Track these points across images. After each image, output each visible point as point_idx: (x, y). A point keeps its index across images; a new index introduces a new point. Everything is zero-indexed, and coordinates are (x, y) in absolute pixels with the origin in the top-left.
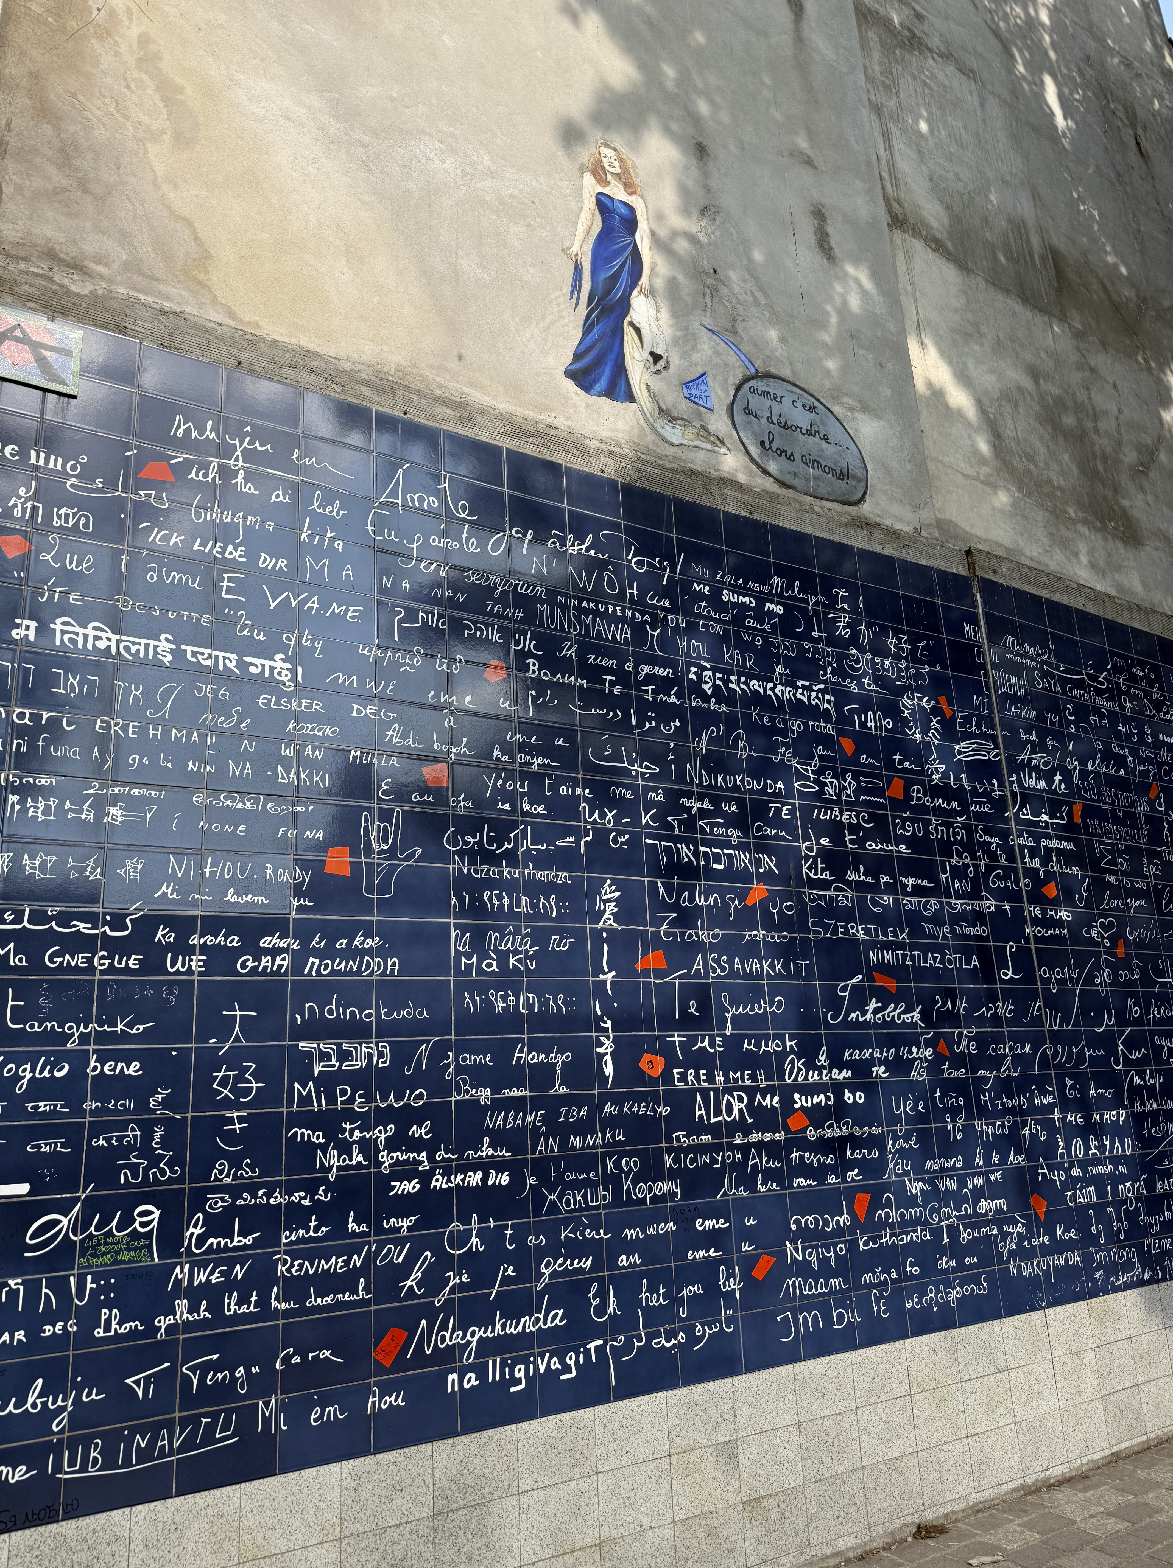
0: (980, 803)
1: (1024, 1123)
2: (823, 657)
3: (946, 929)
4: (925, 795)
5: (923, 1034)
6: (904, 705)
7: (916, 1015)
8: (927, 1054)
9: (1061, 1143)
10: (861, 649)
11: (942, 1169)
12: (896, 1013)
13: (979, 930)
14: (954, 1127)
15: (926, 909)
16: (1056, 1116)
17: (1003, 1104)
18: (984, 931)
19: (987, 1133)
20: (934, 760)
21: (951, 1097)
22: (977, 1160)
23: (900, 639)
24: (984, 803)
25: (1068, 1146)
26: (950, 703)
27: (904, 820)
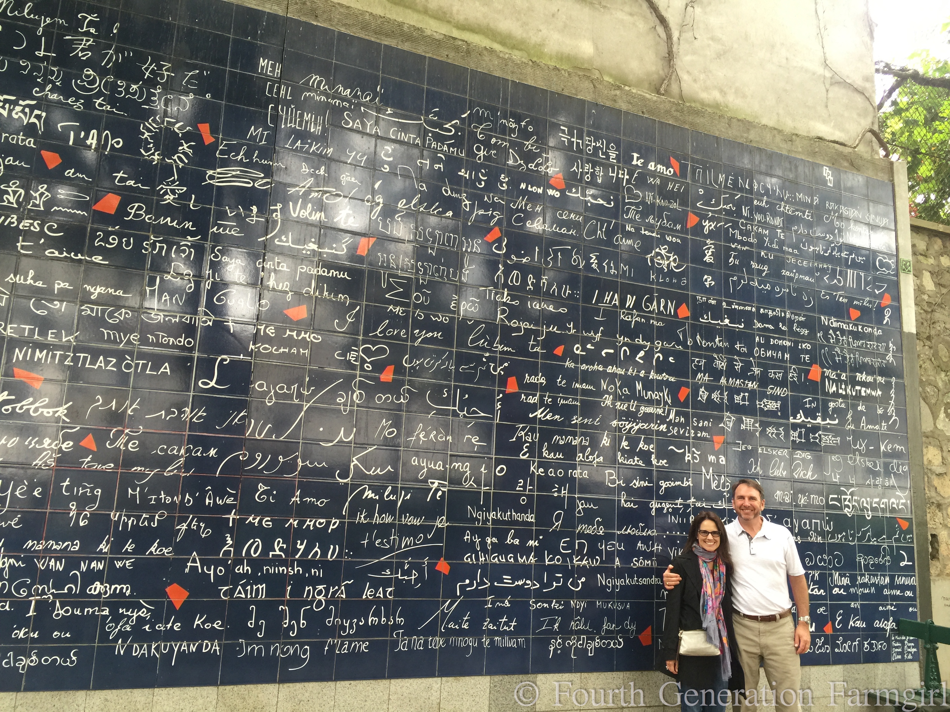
0: (225, 227)
1: (183, 520)
2: (45, 75)
3: (134, 337)
4: (147, 213)
5: (63, 428)
6: (145, 127)
7: (62, 411)
8: (64, 446)
9: (230, 541)
10: (102, 72)
11: (47, 550)
12: (33, 407)
13: (182, 341)
14: (78, 515)
15: (111, 316)
16: (232, 516)
17: (158, 500)
18: (189, 343)
19: (125, 524)
20: (173, 182)
21: (85, 487)
22: (101, 546)
23: (160, 67)
24: (231, 227)
25: (238, 546)
26: (214, 131)
27: (108, 234)
